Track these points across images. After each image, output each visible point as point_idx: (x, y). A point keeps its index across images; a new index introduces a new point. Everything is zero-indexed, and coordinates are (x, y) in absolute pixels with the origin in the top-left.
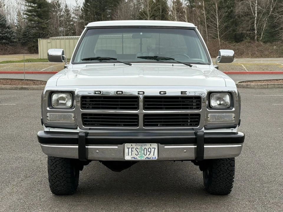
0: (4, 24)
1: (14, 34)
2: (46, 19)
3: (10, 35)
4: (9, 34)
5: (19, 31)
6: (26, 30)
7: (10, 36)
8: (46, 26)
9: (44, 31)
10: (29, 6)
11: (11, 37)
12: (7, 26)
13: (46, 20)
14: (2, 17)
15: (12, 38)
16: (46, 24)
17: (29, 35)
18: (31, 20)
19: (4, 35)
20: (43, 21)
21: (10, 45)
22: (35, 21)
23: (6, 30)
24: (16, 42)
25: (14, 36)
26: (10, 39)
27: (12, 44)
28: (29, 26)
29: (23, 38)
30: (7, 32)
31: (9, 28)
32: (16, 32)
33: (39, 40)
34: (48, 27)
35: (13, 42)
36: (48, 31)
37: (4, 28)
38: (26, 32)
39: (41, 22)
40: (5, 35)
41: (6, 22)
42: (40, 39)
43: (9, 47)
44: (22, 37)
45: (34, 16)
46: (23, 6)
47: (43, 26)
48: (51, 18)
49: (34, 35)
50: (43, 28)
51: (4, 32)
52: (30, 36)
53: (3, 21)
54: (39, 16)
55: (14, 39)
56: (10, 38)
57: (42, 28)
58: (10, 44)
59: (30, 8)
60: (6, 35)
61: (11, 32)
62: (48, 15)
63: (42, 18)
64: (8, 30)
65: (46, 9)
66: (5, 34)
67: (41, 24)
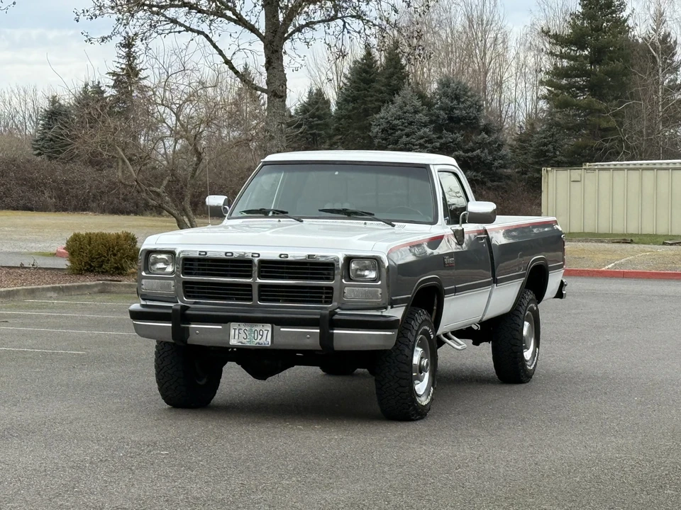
0: (475, 118)
1: (503, 152)
2: (616, 98)
3: (489, 154)
4: (486, 151)
5: (523, 140)
6: (545, 138)
7: (490, 158)
8: (613, 123)
9: (607, 141)
10: (562, 56)
11: (494, 159)
12: (483, 122)
13: (614, 102)
14: (469, 94)
15: (496, 164)
16: (615, 115)
17: (558, 153)
18: (563, 105)
19: (470, 154)
20: (606, 108)
21: (489, 188)
22: (579, 107)
23: (479, 137)
24: (509, 177)
25: (502, 158)
26: (490, 169)
27: (495, 183)
28: (558, 124)
29: (537, 163)
30: (482, 145)
31: (487, 130)
32: (510, 143)
33: (544, 172)
34: (621, 124)
35: (500, 178)
36: (621, 141)
37: (472, 133)
38: (545, 145)
39: (600, 111)
40: (475, 153)
41: (479, 109)
42: (549, 169)
43: (484, 193)
44: (531, 160)
45: (579, 88)
46: (545, 58)
47: (604, 125)
48: (632, 97)
49: (574, 152)
50: (606, 130)
51: (471, 144)
52: (559, 158)
53: (470, 107)
54: (595, 88)
55: (504, 167)
56: (489, 166)
57: (600, 129)
58: (489, 184)
59: (565, 63)
60: (478, 155)
61: (495, 142)
62: (623, 87)
63: (602, 97)
64: (486, 136)
65: (618, 65)
66: (473, 150)
67: (599, 117)
